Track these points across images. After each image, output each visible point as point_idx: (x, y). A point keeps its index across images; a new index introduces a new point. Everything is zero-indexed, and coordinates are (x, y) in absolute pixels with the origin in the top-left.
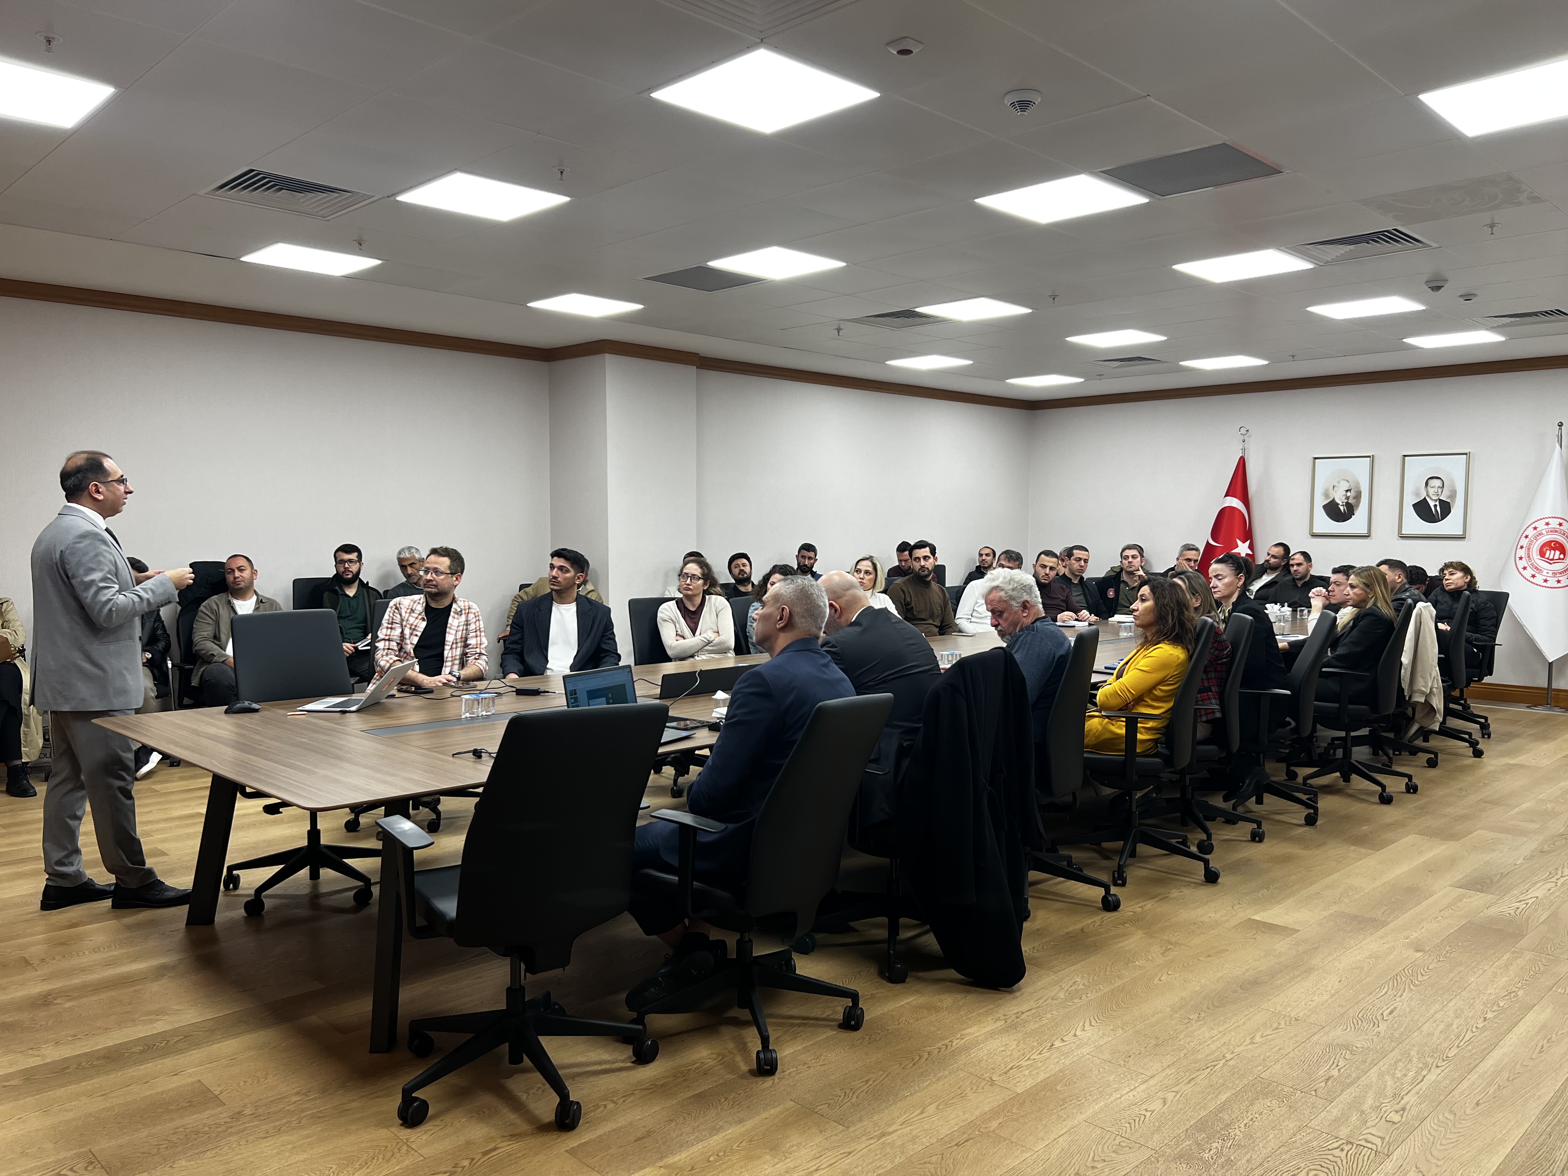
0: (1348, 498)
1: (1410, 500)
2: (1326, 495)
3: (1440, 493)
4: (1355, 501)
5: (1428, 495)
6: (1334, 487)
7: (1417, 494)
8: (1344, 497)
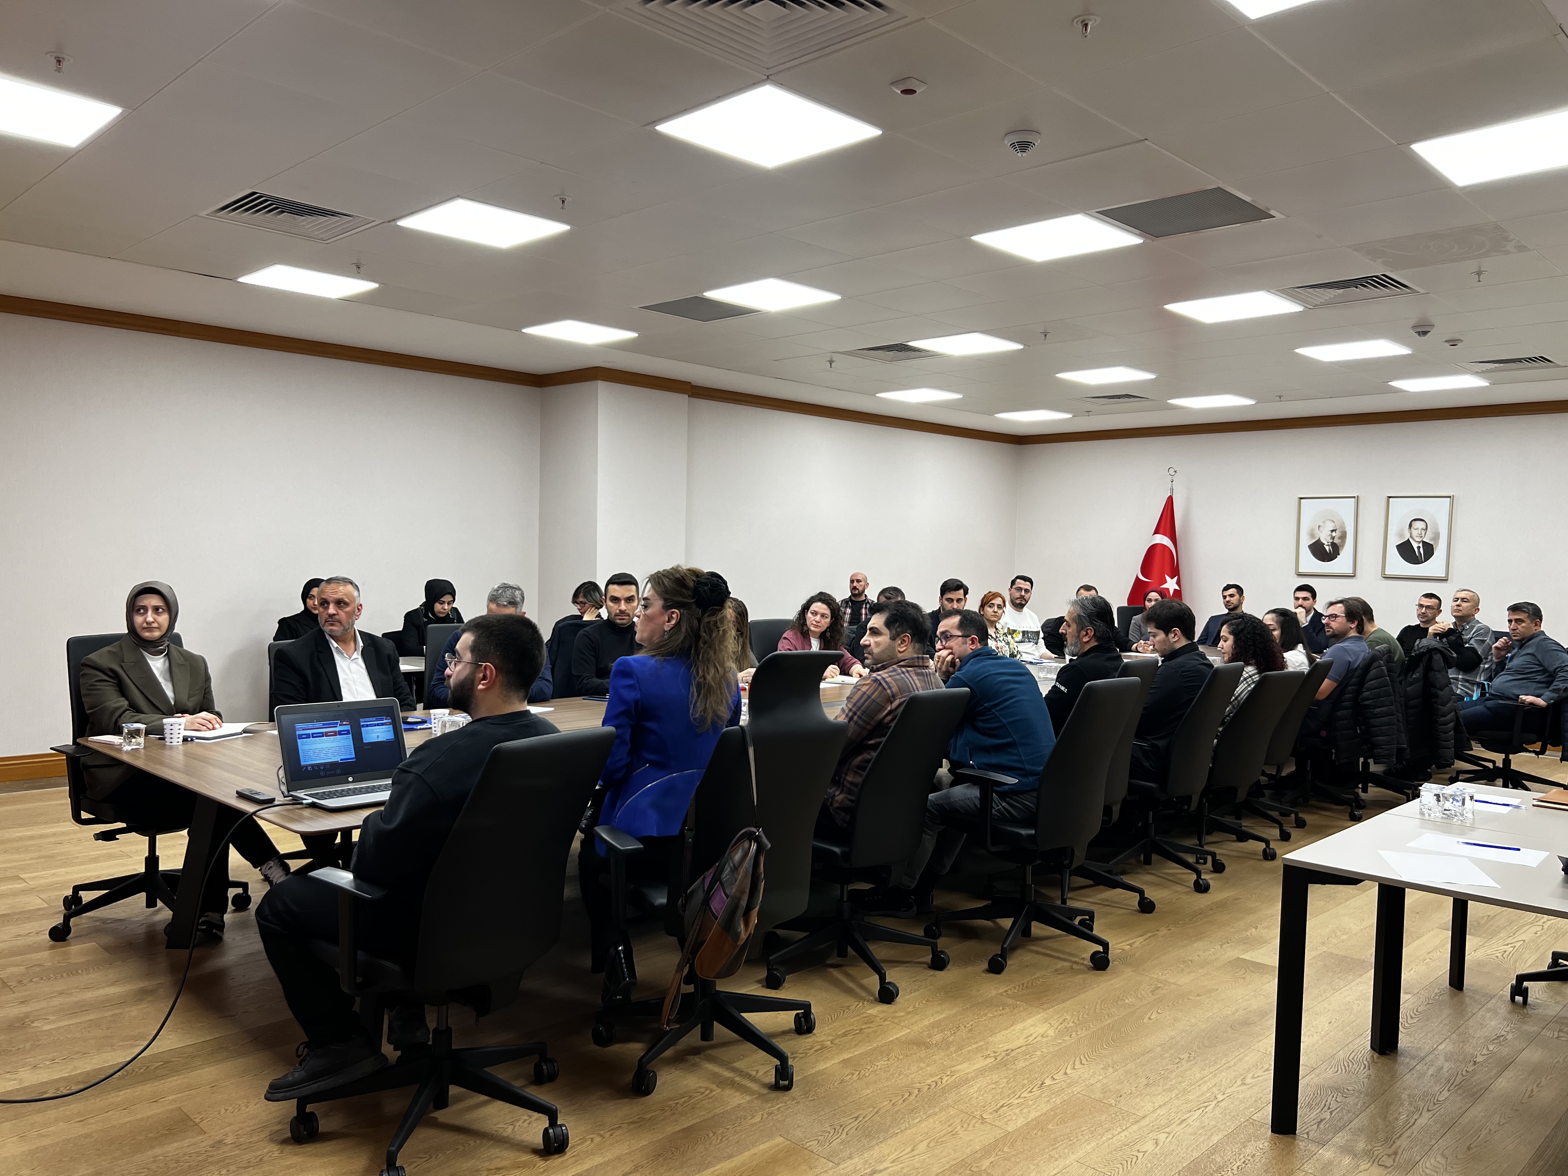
0: (1333, 538)
1: (1394, 541)
2: (1312, 535)
4: (1340, 541)
6: (1319, 527)
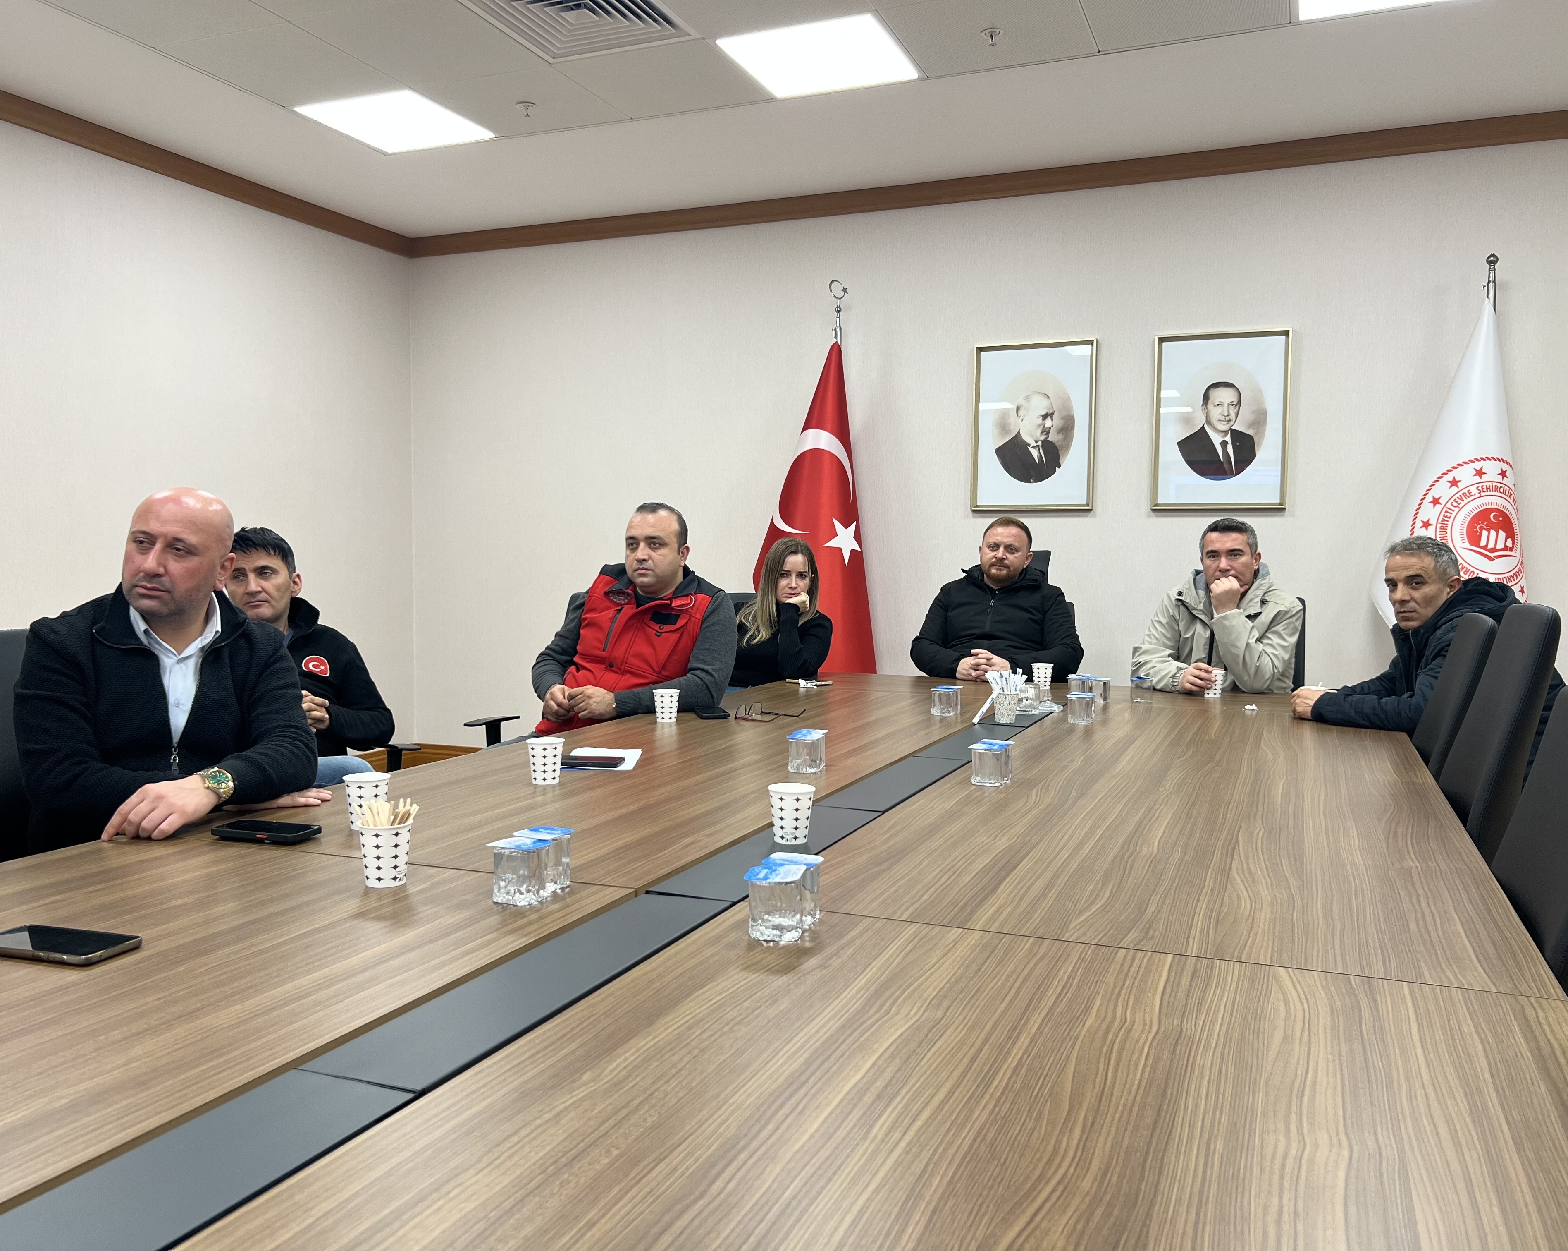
0: (1046, 431)
1: (1173, 433)
2: (1003, 427)
3: (1233, 416)
4: (1061, 436)
5: (1208, 422)
6: (1018, 408)
7: (1186, 419)
8: (1039, 431)
